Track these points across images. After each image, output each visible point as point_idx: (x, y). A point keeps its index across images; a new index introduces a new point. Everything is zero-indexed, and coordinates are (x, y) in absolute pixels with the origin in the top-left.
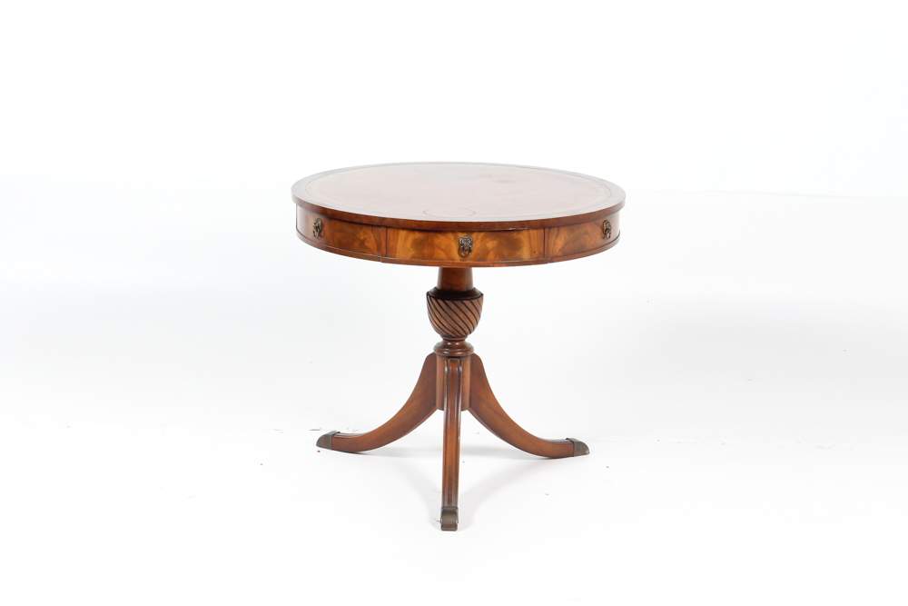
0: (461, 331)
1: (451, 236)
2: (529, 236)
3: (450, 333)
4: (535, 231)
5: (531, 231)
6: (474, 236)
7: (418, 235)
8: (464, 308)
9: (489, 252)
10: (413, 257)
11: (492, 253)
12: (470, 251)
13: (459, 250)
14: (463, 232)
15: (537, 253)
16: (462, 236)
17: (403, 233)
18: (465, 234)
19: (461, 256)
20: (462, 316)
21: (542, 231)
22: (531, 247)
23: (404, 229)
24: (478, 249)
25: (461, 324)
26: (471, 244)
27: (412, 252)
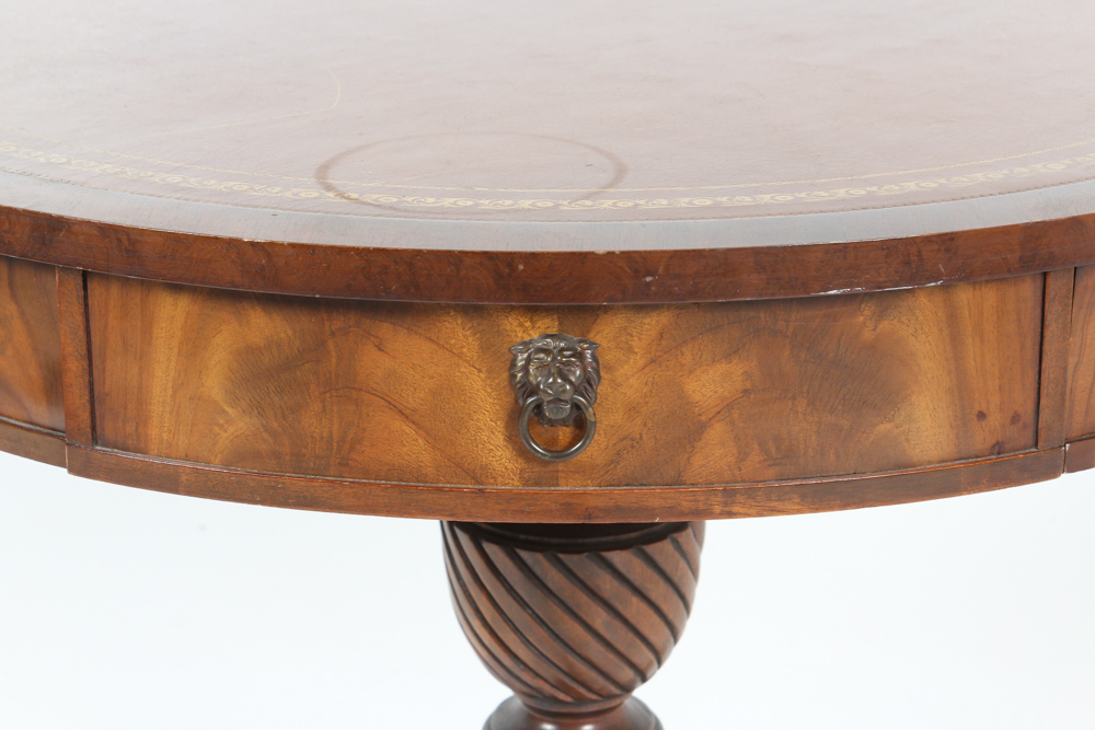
0: (600, 682)
1: (458, 333)
2: (953, 319)
3: (547, 689)
4: (989, 295)
5: (964, 296)
6: (607, 333)
7: (263, 326)
8: (607, 585)
9: (701, 428)
10: (238, 456)
11: (717, 431)
12: (581, 425)
13: (514, 415)
14: (533, 311)
15: (995, 419)
16: (526, 332)
17: (172, 313)
18: (548, 324)
19: (524, 453)
20: (600, 618)
21: (1028, 289)
22: (961, 389)
23: (176, 288)
24: (632, 410)
25: (596, 651)
26: (588, 384)
27: (237, 426)
